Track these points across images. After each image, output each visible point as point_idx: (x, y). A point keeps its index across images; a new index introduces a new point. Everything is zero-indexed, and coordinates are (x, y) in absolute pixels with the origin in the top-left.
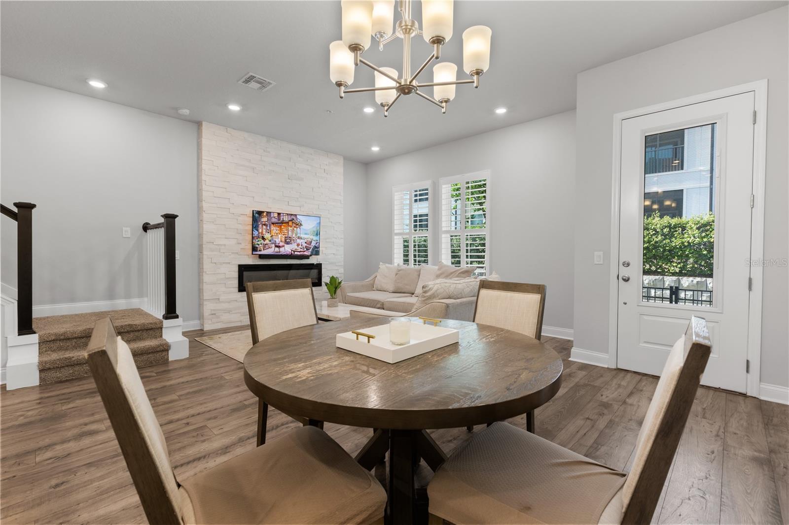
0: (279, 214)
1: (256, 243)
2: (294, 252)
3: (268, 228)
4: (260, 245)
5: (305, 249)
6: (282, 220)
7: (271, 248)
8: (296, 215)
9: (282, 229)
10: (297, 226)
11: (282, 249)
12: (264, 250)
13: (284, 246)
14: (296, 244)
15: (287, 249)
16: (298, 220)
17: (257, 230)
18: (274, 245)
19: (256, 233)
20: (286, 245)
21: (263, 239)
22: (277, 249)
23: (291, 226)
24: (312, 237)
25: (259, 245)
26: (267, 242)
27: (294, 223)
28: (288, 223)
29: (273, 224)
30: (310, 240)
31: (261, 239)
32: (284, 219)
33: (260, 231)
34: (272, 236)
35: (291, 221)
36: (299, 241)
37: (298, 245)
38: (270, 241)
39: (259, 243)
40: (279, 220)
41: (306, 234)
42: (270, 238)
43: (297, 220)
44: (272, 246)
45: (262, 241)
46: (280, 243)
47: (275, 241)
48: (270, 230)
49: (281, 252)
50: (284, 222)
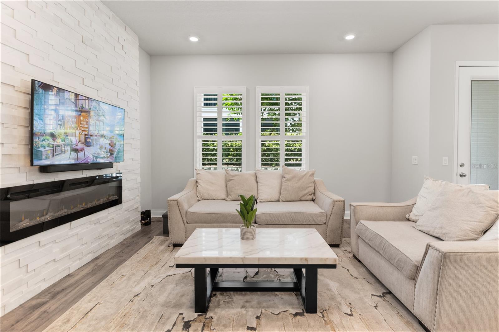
0: (77, 95)
1: (41, 143)
2: (97, 158)
3: (60, 117)
4: (47, 148)
5: (109, 154)
7: (65, 152)
8: (99, 101)
9: (81, 121)
10: (101, 119)
11: (80, 155)
12: (53, 156)
13: (83, 150)
14: (99, 146)
15: (87, 155)
16: (101, 110)
17: (43, 120)
18: (68, 148)
19: (38, 124)
20: (86, 148)
21: (53, 135)
22: (74, 155)
23: (93, 118)
25: (45, 148)
26: (59, 141)
27: (97, 113)
28: (89, 112)
30: (115, 141)
31: (47, 137)
32: (84, 106)
33: (48, 121)
36: (102, 141)
37: (101, 148)
38: (64, 141)
39: (44, 144)
41: (111, 131)
42: (63, 136)
44: (66, 149)
45: (51, 141)
46: (78, 144)
47: (71, 141)
48: (64, 121)
49: (80, 159)
50: (83, 110)
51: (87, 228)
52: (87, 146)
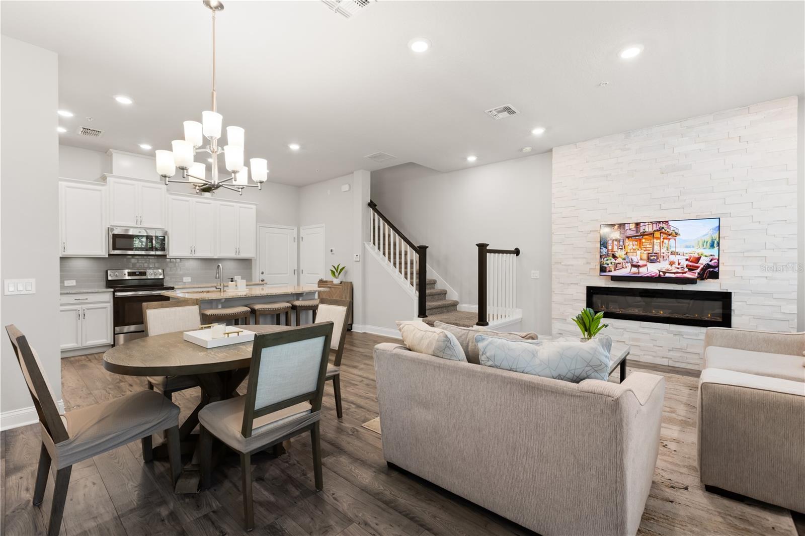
0: (637, 224)
1: (605, 262)
2: (664, 273)
3: (621, 243)
4: (610, 265)
5: (686, 270)
6: (642, 231)
7: (626, 267)
8: (667, 222)
9: (643, 243)
10: (670, 237)
11: (641, 270)
12: (615, 270)
13: (646, 265)
14: (667, 262)
15: (652, 269)
16: (672, 228)
17: (606, 248)
18: (629, 265)
19: (604, 251)
20: (649, 265)
21: (614, 257)
22: (635, 270)
23: (658, 238)
24: (701, 251)
25: (608, 265)
26: (619, 260)
27: (664, 233)
28: (653, 234)
29: (628, 238)
30: (697, 256)
31: (611, 258)
32: (647, 230)
33: (610, 248)
34: (626, 254)
35: (658, 230)
36: (672, 258)
37: (672, 263)
38: (625, 259)
39: (610, 262)
40: (638, 231)
41: (687, 247)
42: (624, 256)
43: (670, 229)
44: (626, 265)
45: (613, 260)
46: (640, 261)
47: (632, 260)
48: (625, 246)
49: (641, 273)
50: (646, 233)
51: (663, 334)
52: (651, 263)
